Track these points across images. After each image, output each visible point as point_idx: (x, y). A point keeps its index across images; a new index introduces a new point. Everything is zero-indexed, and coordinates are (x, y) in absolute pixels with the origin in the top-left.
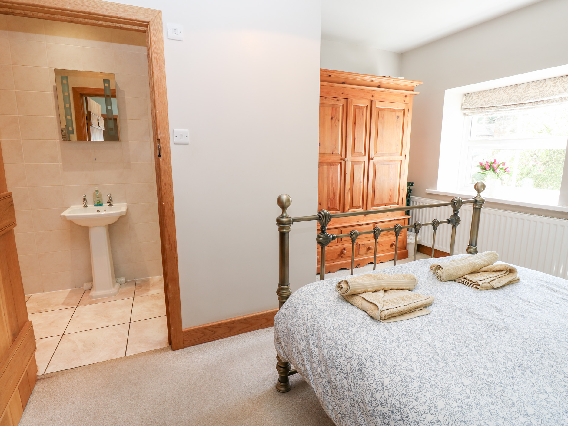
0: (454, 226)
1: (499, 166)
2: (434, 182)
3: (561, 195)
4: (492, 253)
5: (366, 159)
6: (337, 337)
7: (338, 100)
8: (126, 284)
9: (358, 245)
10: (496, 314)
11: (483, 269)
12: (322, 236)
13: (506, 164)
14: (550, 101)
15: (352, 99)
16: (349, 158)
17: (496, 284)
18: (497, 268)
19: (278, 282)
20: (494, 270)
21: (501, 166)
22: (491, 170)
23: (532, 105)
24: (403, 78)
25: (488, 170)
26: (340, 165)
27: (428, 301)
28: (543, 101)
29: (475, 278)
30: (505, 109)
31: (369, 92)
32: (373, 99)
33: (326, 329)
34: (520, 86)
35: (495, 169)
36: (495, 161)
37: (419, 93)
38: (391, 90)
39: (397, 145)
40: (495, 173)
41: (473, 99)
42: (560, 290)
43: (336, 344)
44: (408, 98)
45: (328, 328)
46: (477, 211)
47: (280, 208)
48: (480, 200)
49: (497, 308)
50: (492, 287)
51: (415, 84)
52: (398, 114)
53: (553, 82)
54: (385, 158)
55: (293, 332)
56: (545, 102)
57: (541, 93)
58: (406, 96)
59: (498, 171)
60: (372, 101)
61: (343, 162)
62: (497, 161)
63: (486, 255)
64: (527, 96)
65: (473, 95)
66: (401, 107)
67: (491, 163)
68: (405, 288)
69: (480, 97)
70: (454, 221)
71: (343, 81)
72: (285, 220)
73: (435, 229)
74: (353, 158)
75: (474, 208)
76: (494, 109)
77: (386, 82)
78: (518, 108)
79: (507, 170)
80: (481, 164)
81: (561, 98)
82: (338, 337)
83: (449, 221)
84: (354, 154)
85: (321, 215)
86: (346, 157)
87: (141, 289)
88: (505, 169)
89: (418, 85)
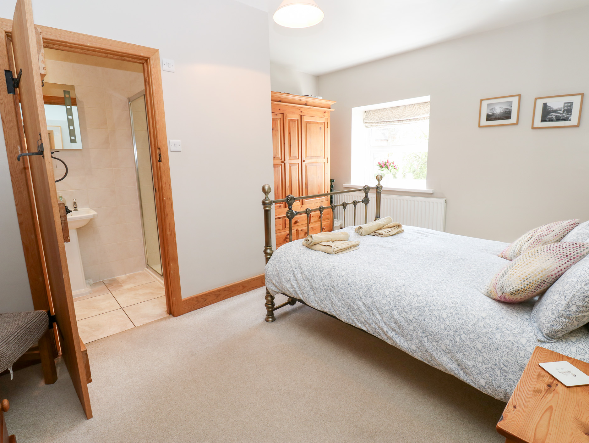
0: (366, 204)
1: (390, 164)
2: (348, 179)
3: (428, 182)
4: (389, 218)
5: (299, 161)
7: (276, 115)
8: (94, 285)
9: (298, 231)
10: (392, 245)
11: (384, 227)
12: (290, 212)
13: (394, 163)
14: (418, 119)
15: (287, 114)
16: (287, 162)
17: (391, 233)
18: (392, 226)
19: (264, 245)
20: (390, 227)
21: (392, 165)
22: (386, 168)
23: (408, 122)
24: (321, 98)
25: (384, 167)
26: (280, 167)
27: (357, 243)
28: (414, 119)
29: (380, 232)
30: (392, 124)
31: (299, 109)
32: (302, 114)
34: (400, 108)
35: (388, 166)
36: (388, 161)
37: (334, 110)
38: (314, 107)
39: (321, 150)
40: (389, 170)
41: (371, 115)
42: (423, 233)
43: (312, 267)
44: (326, 113)
46: (379, 194)
47: (264, 194)
48: (380, 187)
49: (392, 243)
50: (390, 235)
51: (331, 103)
52: (320, 126)
53: (419, 106)
54: (313, 160)
55: (282, 271)
56: (415, 119)
57: (412, 113)
58: (325, 112)
59: (390, 168)
60: (301, 116)
61: (283, 164)
62: (389, 161)
63: (386, 219)
64: (404, 115)
65: (371, 112)
66: (322, 120)
67: (386, 162)
68: (343, 239)
69: (376, 114)
70: (366, 201)
71: (279, 99)
72: (267, 202)
73: (355, 206)
74: (290, 161)
75: (377, 192)
76: (385, 124)
77: (310, 100)
78: (400, 123)
79: (396, 167)
80: (379, 164)
81: (424, 118)
83: (363, 201)
84: (291, 158)
85: (289, 198)
86: (285, 160)
87: (113, 286)
88: (394, 167)
89: (333, 103)
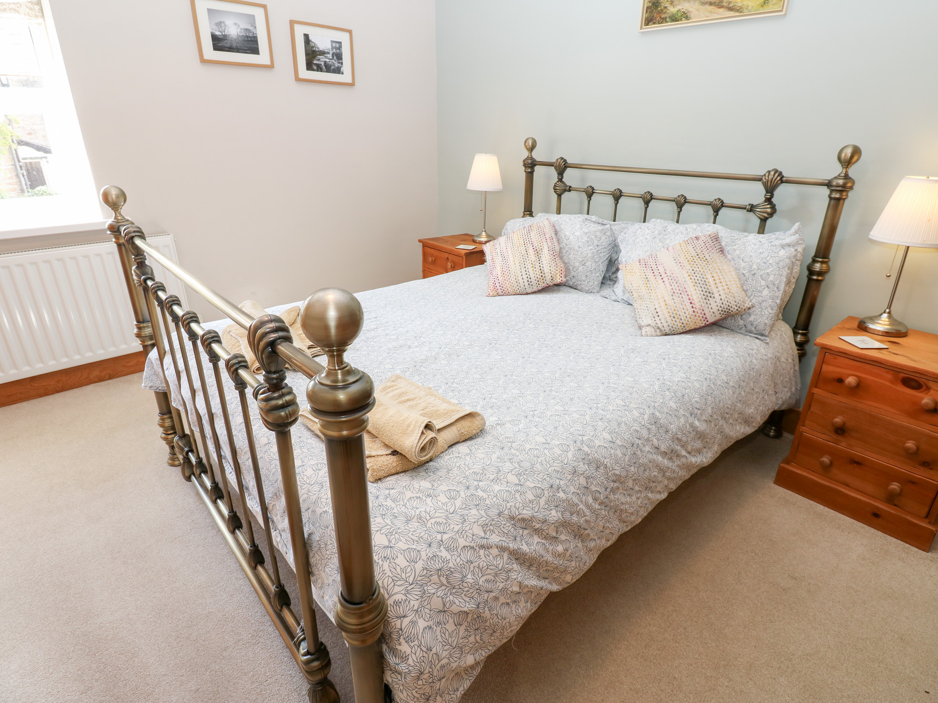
6: (540, 483)
33: (518, 498)
43: (552, 487)
45: (517, 495)
82: (541, 480)
